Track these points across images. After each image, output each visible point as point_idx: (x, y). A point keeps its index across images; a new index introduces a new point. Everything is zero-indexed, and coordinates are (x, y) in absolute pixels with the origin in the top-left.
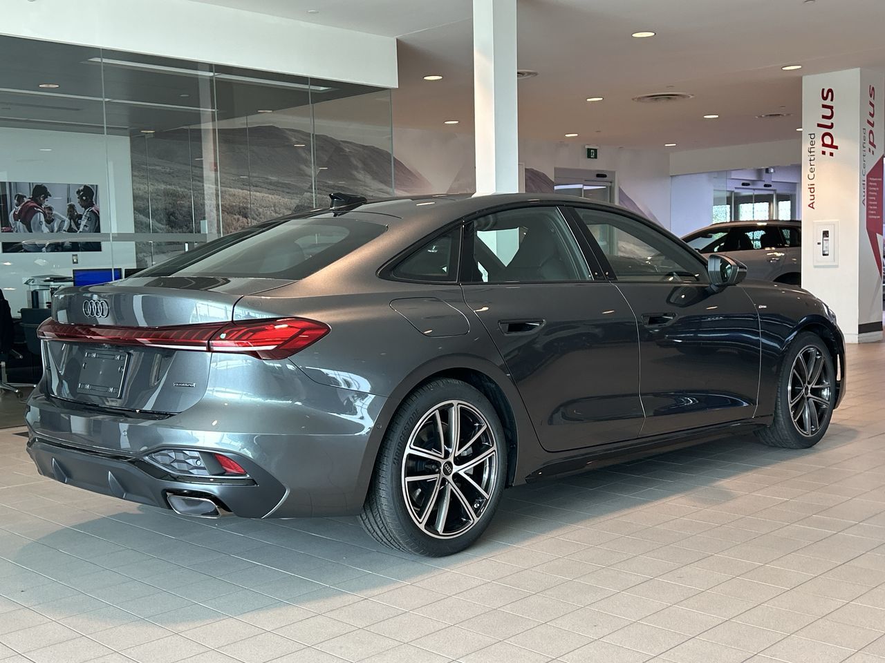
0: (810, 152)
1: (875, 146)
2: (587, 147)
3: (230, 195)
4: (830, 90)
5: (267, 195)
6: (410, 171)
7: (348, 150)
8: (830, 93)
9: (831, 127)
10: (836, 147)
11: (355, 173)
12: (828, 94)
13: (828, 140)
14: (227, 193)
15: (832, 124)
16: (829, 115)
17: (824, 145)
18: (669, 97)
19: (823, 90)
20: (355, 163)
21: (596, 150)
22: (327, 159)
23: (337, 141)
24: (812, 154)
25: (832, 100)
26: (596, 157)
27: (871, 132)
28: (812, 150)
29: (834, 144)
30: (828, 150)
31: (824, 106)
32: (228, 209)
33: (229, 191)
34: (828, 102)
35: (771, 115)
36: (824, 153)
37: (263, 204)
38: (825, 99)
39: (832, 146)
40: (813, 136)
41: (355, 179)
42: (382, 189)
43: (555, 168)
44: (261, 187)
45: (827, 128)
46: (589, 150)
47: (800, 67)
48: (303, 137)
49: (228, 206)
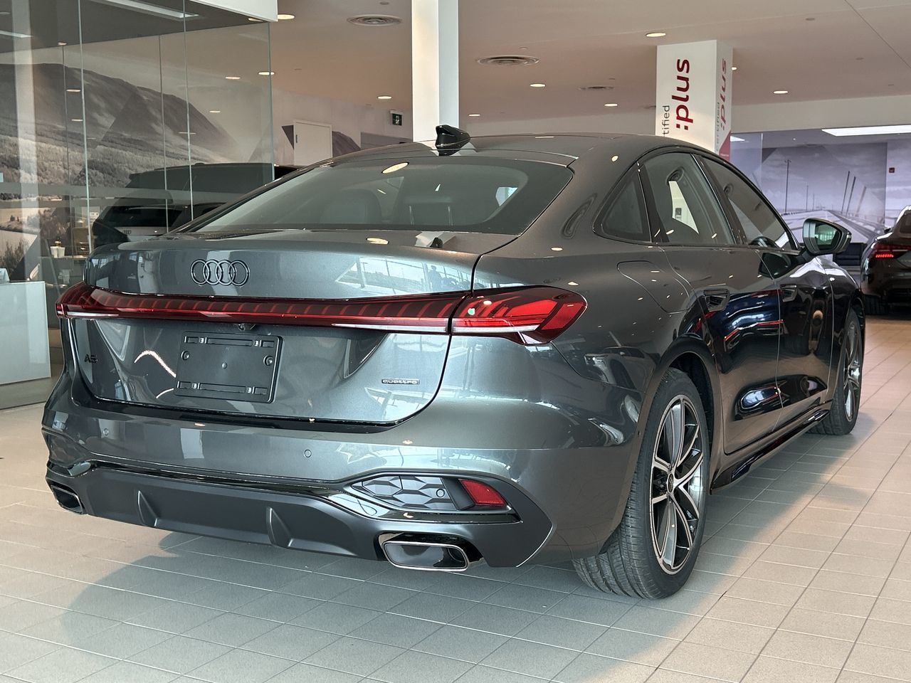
0: (665, 125)
1: (725, 121)
2: (392, 112)
3: (10, 145)
4: (686, 62)
5: (54, 147)
6: (214, 128)
7: (145, 98)
8: (686, 65)
9: (686, 99)
10: (691, 121)
11: (154, 125)
12: (683, 65)
13: (682, 113)
14: (7, 142)
15: (687, 96)
16: (685, 87)
17: (679, 118)
18: (514, 59)
19: (679, 61)
20: (154, 113)
21: (400, 116)
22: (122, 107)
23: (134, 87)
24: (666, 127)
25: (687, 72)
26: (400, 124)
27: (723, 107)
28: (666, 123)
29: (689, 117)
30: (683, 123)
31: (679, 78)
32: (8, 161)
33: (9, 140)
34: (683, 74)
35: (594, 88)
36: (678, 126)
37: (50, 157)
38: (680, 70)
39: (686, 119)
40: (667, 109)
41: (153, 132)
42: (183, 146)
43: (362, 134)
44: (47, 137)
45: (682, 100)
46: (394, 116)
47: (664, 34)
48: (94, 79)
49: (7, 158)
